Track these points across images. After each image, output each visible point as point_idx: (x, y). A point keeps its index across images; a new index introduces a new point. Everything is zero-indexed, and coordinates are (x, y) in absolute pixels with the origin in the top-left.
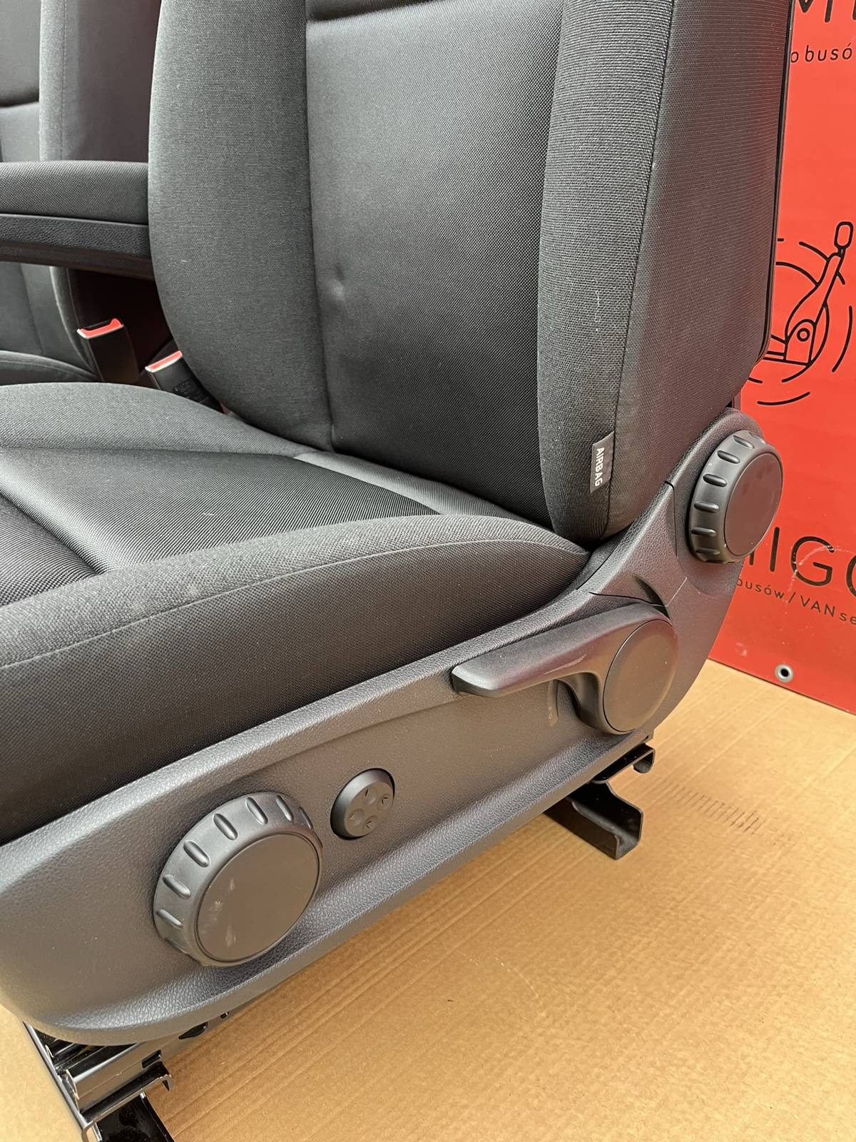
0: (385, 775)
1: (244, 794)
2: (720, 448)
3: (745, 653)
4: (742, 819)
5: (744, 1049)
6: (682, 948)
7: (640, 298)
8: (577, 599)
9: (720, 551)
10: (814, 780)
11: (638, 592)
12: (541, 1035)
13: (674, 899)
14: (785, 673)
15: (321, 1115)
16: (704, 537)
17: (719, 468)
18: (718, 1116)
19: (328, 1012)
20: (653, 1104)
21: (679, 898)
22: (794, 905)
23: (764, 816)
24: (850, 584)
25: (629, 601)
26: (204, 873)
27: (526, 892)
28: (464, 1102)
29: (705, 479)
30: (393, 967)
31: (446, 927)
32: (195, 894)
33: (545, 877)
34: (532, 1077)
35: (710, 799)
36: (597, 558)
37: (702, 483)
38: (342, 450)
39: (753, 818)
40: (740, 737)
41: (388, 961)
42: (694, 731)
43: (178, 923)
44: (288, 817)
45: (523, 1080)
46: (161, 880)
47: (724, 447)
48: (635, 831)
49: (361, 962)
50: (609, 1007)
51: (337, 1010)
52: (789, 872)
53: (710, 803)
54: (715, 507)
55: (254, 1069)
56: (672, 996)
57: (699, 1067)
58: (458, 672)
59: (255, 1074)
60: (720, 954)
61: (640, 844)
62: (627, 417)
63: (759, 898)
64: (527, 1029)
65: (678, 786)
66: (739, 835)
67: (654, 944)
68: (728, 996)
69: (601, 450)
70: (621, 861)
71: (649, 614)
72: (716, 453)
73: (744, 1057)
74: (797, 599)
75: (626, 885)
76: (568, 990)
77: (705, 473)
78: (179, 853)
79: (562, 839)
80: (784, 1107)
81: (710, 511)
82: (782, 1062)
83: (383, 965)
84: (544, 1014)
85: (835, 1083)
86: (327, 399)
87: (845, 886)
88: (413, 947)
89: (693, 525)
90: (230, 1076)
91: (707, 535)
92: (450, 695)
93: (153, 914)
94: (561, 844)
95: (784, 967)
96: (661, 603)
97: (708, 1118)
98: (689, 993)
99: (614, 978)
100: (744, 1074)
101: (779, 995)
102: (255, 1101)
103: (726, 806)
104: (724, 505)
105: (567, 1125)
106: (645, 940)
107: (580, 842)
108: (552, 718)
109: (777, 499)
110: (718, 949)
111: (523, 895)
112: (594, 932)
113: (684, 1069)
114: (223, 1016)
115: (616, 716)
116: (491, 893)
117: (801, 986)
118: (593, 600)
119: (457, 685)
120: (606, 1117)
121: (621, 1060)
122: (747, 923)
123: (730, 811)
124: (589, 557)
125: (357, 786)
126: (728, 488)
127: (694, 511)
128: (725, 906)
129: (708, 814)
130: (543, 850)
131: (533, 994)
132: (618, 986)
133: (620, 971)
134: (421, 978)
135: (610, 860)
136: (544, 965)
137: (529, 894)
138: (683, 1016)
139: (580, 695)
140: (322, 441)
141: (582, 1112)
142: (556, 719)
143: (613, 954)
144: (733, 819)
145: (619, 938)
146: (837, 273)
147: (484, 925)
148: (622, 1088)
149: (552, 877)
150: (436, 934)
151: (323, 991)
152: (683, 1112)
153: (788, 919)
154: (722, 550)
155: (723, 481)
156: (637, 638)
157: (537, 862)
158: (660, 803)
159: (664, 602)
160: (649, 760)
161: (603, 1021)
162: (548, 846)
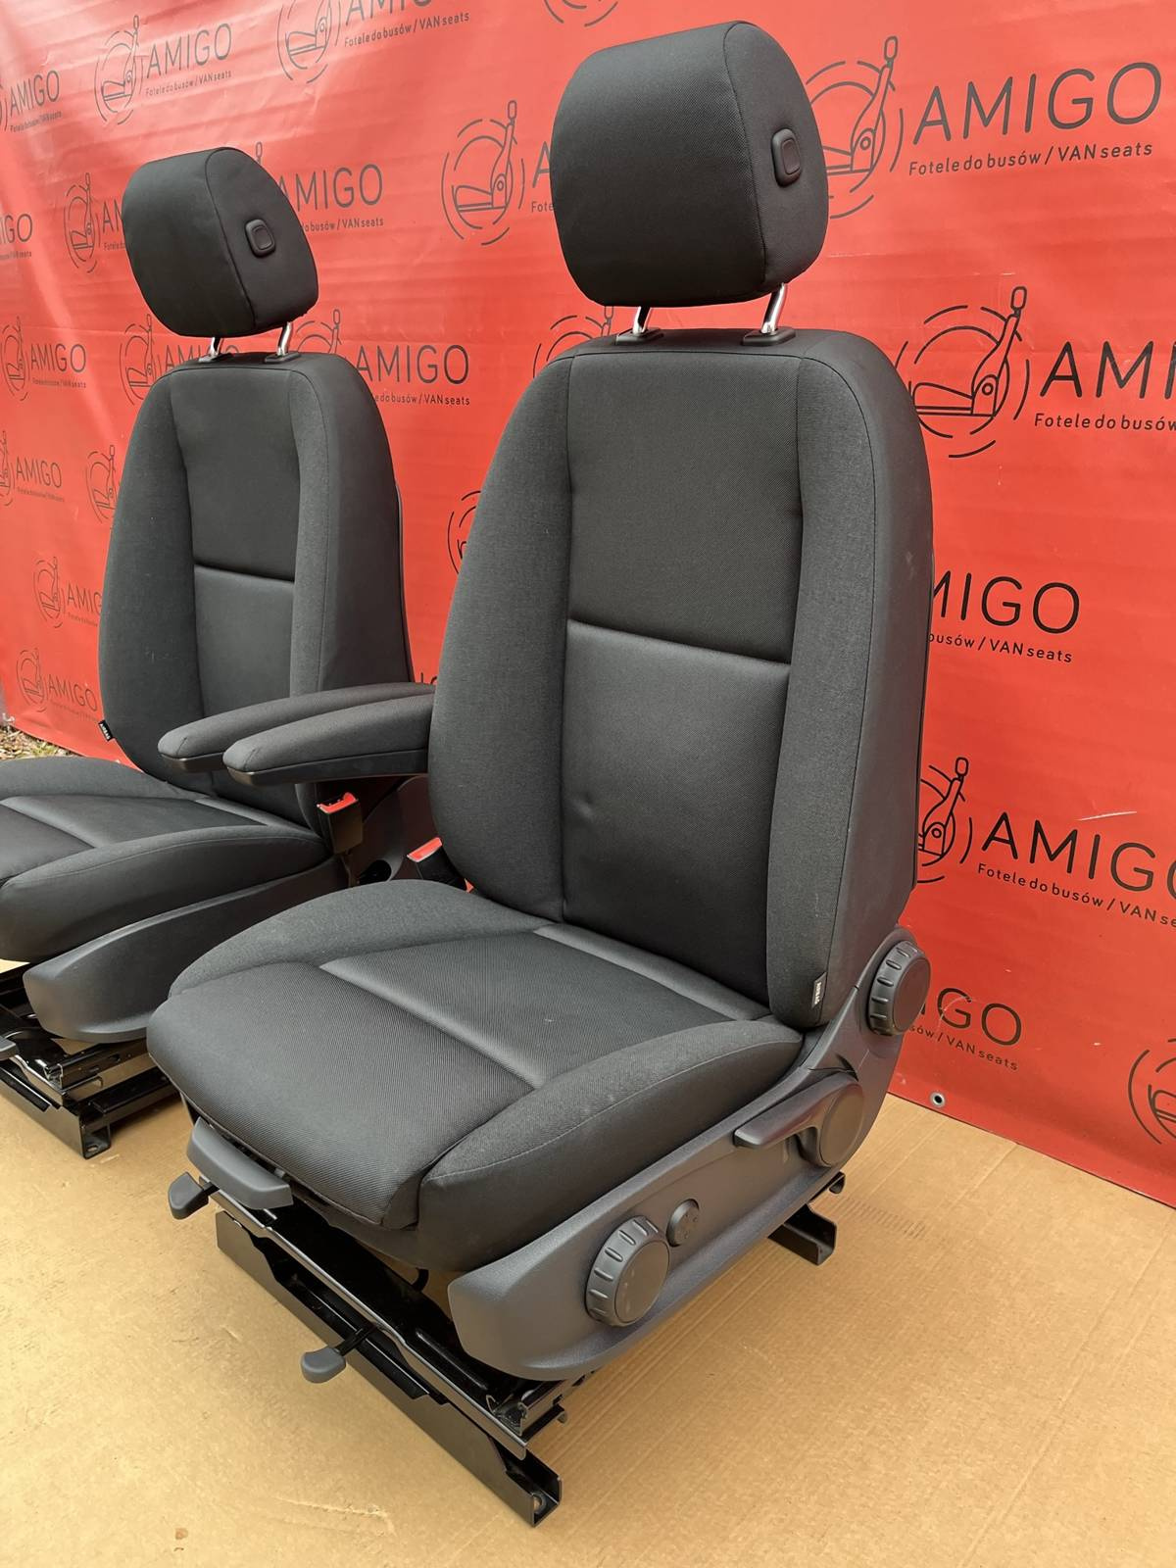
0: (694, 1203)
1: (630, 1218)
2: (887, 958)
3: (904, 1082)
4: (912, 1228)
5: (925, 1394)
6: (874, 1329)
7: (842, 902)
8: (801, 1074)
9: (887, 1015)
10: (967, 1194)
11: (838, 1064)
12: (781, 1393)
13: (865, 1293)
14: (938, 1099)
15: (639, 1453)
16: (879, 1021)
17: (887, 973)
18: (910, 1437)
19: (624, 1387)
20: (866, 1432)
21: (868, 1292)
22: (954, 1293)
23: (929, 1224)
24: (984, 1027)
25: (832, 1072)
26: (621, 1265)
27: (753, 1293)
28: (736, 1439)
29: (879, 981)
30: (663, 1354)
31: (698, 1322)
32: (616, 1279)
33: (766, 1281)
34: (781, 1421)
35: (885, 1213)
36: (810, 1042)
37: (876, 983)
38: (571, 922)
39: (921, 1227)
40: (906, 1157)
41: (659, 1349)
42: (868, 1155)
43: (605, 1296)
44: (645, 1233)
45: (774, 1423)
46: (592, 1272)
47: (890, 957)
48: (831, 1243)
49: (640, 1351)
50: (828, 1372)
51: (632, 1385)
52: (949, 1268)
53: (886, 1217)
54: (886, 1000)
55: (583, 1427)
56: (869, 1362)
57: (894, 1408)
58: (738, 1133)
59: (585, 1430)
60: (901, 1332)
61: (835, 1251)
62: (834, 963)
63: (928, 1289)
64: (771, 1390)
65: (859, 1202)
66: (910, 1242)
67: (854, 1327)
68: (910, 1360)
69: (819, 985)
70: (821, 1267)
71: (846, 1081)
72: (884, 962)
73: (925, 1399)
74: (944, 1037)
75: (828, 1284)
76: (796, 1362)
77: (878, 977)
78: (603, 1255)
79: (773, 1251)
80: (954, 1430)
81: (883, 1003)
82: (951, 1402)
83: (656, 1353)
84: (782, 1380)
85: (988, 1413)
86: (563, 882)
87: (991, 1277)
88: (676, 1338)
89: (871, 1011)
90: (566, 1434)
91: (881, 1020)
92: (732, 1148)
93: (585, 1294)
94: (773, 1255)
95: (950, 1338)
96: (852, 1069)
97: (903, 1439)
98: (883, 1360)
99: (828, 1352)
100: (925, 1411)
101: (947, 1357)
102: (589, 1449)
103: (899, 1218)
104: (892, 999)
105: (809, 1448)
106: (848, 1325)
107: (788, 1252)
108: (785, 1157)
109: (927, 989)
110: (901, 1328)
111: (750, 1296)
112: (809, 1320)
113: (885, 1409)
114: (592, 1372)
115: (827, 1156)
116: (726, 1296)
117: (961, 1350)
118: (811, 1075)
119: (736, 1141)
120: (835, 1442)
121: (840, 1406)
122: (921, 1309)
123: (902, 1223)
124: (804, 1039)
125: (679, 1213)
126: (894, 988)
127: (871, 1003)
128: (904, 1297)
129: (886, 1225)
130: (760, 1260)
131: (771, 1367)
132: (832, 1358)
133: (832, 1347)
134: (687, 1361)
135: (813, 1265)
136: (776, 1346)
137: (755, 1295)
138: (880, 1375)
139: (804, 1142)
140: (557, 916)
141: (819, 1440)
142: (788, 1158)
143: (825, 1336)
144: (904, 1229)
145: (828, 1324)
146: (959, 793)
147: (726, 1319)
148: (844, 1423)
149: (770, 1281)
150: (691, 1328)
151: (617, 1373)
152: (887, 1436)
153: (950, 1303)
154: (892, 1028)
155: (890, 983)
156: (839, 1100)
157: (757, 1270)
158: (846, 1218)
159: (855, 1068)
160: (841, 1183)
161: (824, 1381)
162: (763, 1257)
